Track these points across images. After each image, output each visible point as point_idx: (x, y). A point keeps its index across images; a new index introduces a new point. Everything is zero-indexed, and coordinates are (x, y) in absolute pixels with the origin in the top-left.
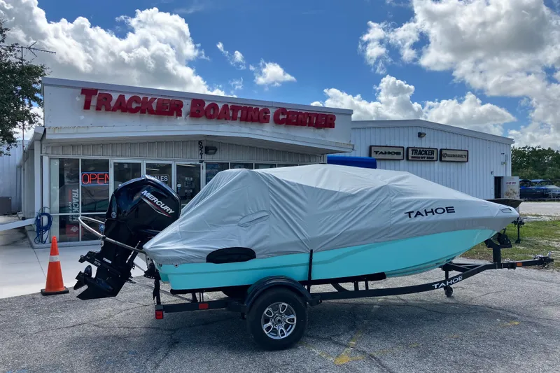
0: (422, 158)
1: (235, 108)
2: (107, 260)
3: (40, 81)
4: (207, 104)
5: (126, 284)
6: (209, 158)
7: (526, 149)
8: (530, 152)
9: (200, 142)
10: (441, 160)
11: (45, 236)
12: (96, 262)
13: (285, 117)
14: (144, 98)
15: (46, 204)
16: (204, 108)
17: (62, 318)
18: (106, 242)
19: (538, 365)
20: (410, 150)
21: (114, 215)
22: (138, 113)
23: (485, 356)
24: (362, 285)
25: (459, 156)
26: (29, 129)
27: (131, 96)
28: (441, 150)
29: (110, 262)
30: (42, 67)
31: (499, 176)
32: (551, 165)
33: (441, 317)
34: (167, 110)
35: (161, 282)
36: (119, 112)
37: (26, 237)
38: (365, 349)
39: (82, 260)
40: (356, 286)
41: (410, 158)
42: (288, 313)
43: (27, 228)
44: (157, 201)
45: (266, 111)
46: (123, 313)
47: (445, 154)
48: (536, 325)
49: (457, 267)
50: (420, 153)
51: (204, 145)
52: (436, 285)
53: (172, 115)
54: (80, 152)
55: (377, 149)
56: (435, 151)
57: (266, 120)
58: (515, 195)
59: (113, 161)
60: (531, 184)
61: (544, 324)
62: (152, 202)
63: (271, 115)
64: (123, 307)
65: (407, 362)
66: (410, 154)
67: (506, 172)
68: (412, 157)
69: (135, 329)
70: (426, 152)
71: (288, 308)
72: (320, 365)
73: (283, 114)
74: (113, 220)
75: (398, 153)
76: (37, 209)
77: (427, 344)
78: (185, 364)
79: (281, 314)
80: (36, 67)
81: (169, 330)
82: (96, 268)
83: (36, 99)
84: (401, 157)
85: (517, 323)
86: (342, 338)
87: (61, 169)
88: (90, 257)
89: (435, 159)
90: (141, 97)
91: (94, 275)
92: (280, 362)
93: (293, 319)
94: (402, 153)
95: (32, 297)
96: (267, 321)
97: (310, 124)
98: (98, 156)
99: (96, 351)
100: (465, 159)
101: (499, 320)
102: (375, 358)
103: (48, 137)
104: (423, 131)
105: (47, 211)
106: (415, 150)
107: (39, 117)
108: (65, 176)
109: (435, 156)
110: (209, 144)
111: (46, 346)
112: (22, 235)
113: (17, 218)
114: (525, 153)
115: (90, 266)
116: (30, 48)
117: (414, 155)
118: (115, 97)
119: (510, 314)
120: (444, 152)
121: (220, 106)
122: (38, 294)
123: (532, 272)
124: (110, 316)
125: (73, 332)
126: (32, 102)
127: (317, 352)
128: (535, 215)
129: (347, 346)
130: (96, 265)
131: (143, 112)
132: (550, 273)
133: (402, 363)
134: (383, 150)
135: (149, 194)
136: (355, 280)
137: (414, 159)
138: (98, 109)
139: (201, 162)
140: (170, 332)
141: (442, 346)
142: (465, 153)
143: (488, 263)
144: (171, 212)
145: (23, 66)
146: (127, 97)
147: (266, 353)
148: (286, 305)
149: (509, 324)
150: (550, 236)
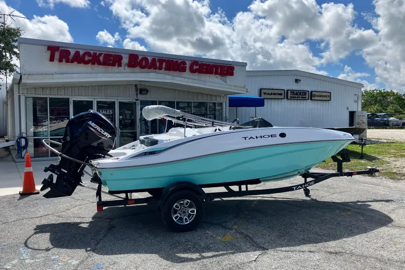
0: (298, 97)
1: (161, 61)
2: (64, 170)
3: (17, 40)
4: (140, 58)
5: (78, 187)
6: (142, 97)
7: (375, 91)
8: (378, 93)
9: (136, 85)
10: (311, 99)
11: (23, 153)
12: (56, 172)
13: (198, 67)
14: (94, 53)
15: (23, 130)
16: (138, 61)
17: (34, 211)
18: (63, 158)
19: (359, 241)
20: (289, 92)
21: (68, 138)
22: (90, 65)
23: (324, 235)
24: (243, 188)
25: (324, 96)
26: (10, 76)
27: (84, 51)
28: (312, 92)
29: (66, 172)
30: (18, 29)
31: (353, 110)
32: (392, 103)
33: (299, 210)
34: (111, 62)
35: (102, 186)
36: (75, 63)
37: (10, 154)
38: (243, 231)
39: (46, 170)
40: (240, 188)
41: (289, 98)
42: (190, 207)
43: (11, 148)
44: (99, 128)
45: (184, 63)
46: (77, 208)
47: (315, 95)
48: (363, 215)
49: (312, 175)
50: (297, 94)
51: (139, 87)
52: (295, 188)
53: (115, 65)
54: (48, 92)
55: (265, 91)
56: (307, 92)
57: (184, 70)
58: (364, 125)
59: (72, 99)
60: (377, 116)
61: (368, 214)
62: (95, 129)
63: (188, 66)
64: (78, 203)
65: (271, 239)
66: (289, 95)
67: (357, 108)
68: (291, 97)
69: (84, 219)
70: (300, 93)
71: (190, 203)
72: (211, 242)
73: (196, 65)
74: (68, 142)
75: (281, 94)
76: (17, 134)
77: (286, 228)
78: (118, 242)
79: (186, 207)
80: (14, 30)
81: (108, 219)
82: (56, 176)
83: (15, 53)
84: (282, 97)
85: (349, 213)
86: (228, 224)
87: (34, 105)
88: (52, 168)
89: (307, 98)
90: (92, 52)
91: (54, 181)
92: (184, 240)
93: (194, 211)
94: (283, 94)
95: (13, 196)
96: (175, 212)
97: (216, 73)
98: (61, 95)
99: (57, 233)
100: (329, 99)
101: (338, 211)
102: (249, 237)
103: (23, 81)
104: (299, 78)
105: (24, 135)
106: (293, 92)
107: (17, 67)
108: (37, 110)
109: (307, 96)
110: (143, 87)
111: (21, 230)
112: (7, 153)
113: (4, 140)
114: (374, 95)
115: (52, 175)
116: (10, 15)
117: (292, 96)
118: (73, 52)
119: (347, 207)
120: (313, 93)
121: (150, 59)
122: (17, 194)
123: (367, 179)
124: (68, 209)
125: (41, 220)
126: (12, 56)
127: (210, 233)
128: (377, 139)
129: (231, 229)
130: (56, 174)
131: (93, 64)
132: (380, 179)
133: (267, 240)
134: (270, 92)
135: (93, 123)
136: (239, 184)
137: (292, 98)
138: (60, 61)
139: (137, 100)
140: (109, 221)
141: (296, 229)
142: (329, 94)
143: (334, 172)
144: (109, 136)
145: (4, 29)
146: (82, 53)
147: (175, 234)
148: (189, 201)
149: (344, 214)
150: (384, 154)
